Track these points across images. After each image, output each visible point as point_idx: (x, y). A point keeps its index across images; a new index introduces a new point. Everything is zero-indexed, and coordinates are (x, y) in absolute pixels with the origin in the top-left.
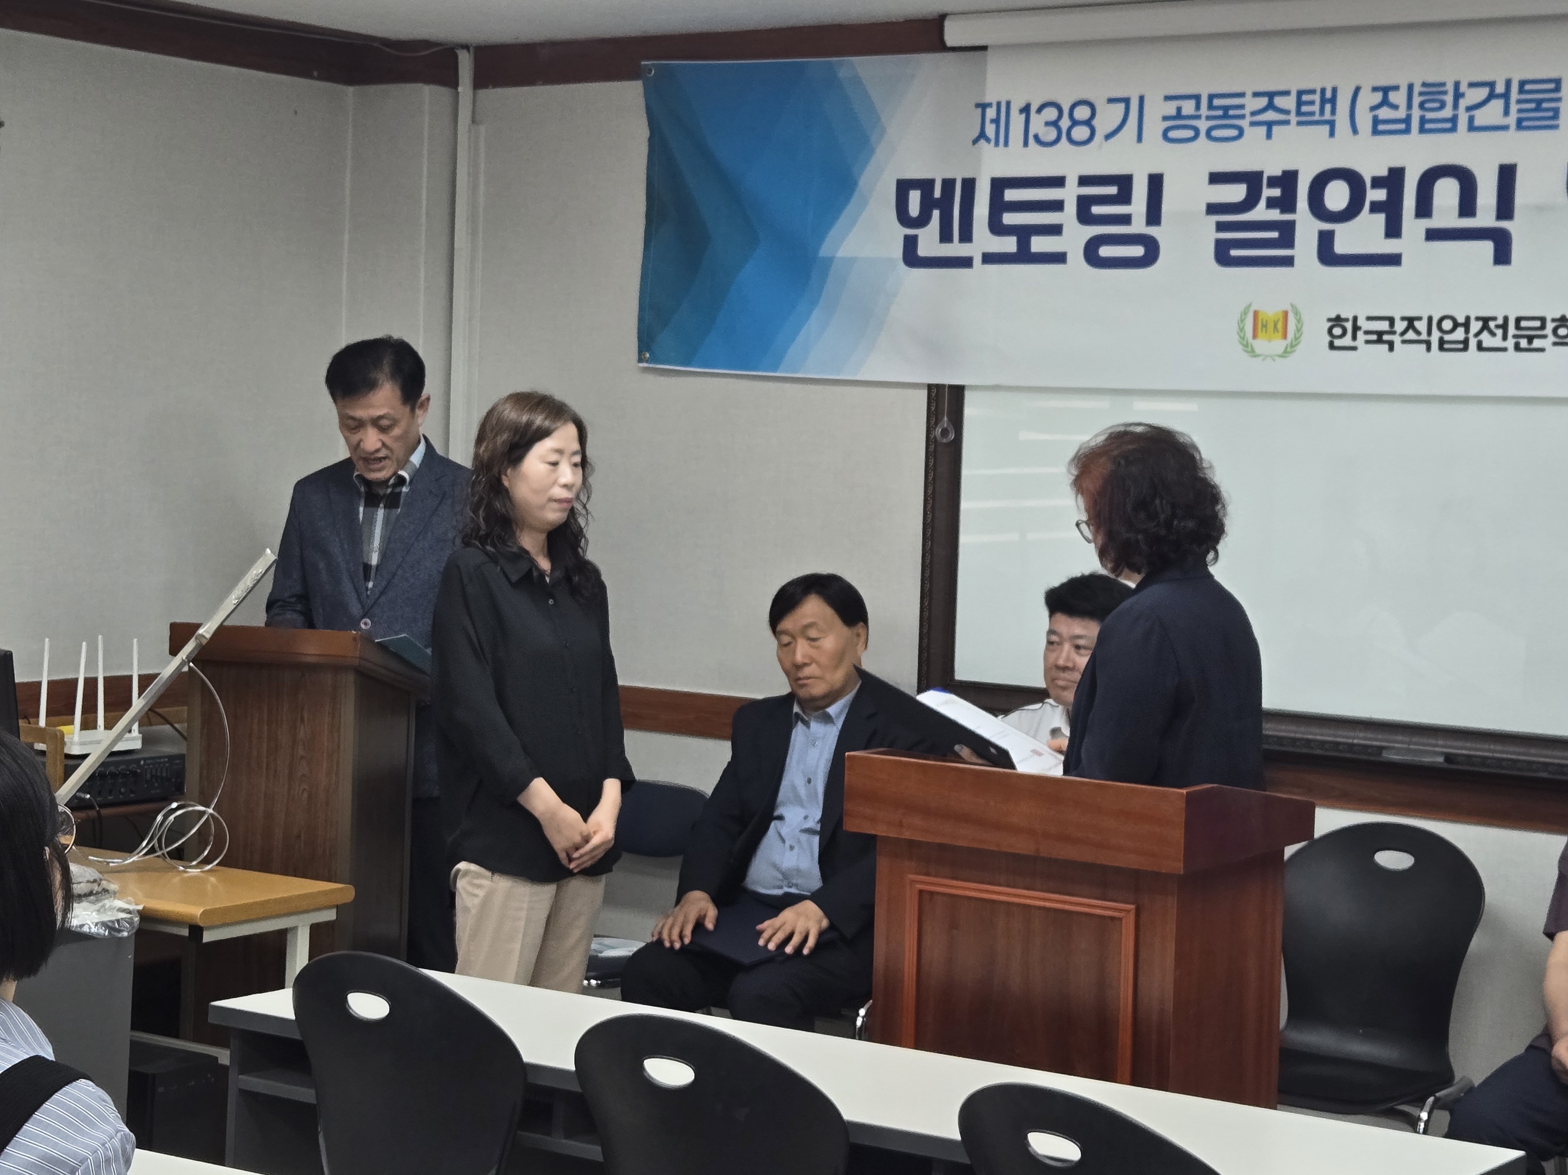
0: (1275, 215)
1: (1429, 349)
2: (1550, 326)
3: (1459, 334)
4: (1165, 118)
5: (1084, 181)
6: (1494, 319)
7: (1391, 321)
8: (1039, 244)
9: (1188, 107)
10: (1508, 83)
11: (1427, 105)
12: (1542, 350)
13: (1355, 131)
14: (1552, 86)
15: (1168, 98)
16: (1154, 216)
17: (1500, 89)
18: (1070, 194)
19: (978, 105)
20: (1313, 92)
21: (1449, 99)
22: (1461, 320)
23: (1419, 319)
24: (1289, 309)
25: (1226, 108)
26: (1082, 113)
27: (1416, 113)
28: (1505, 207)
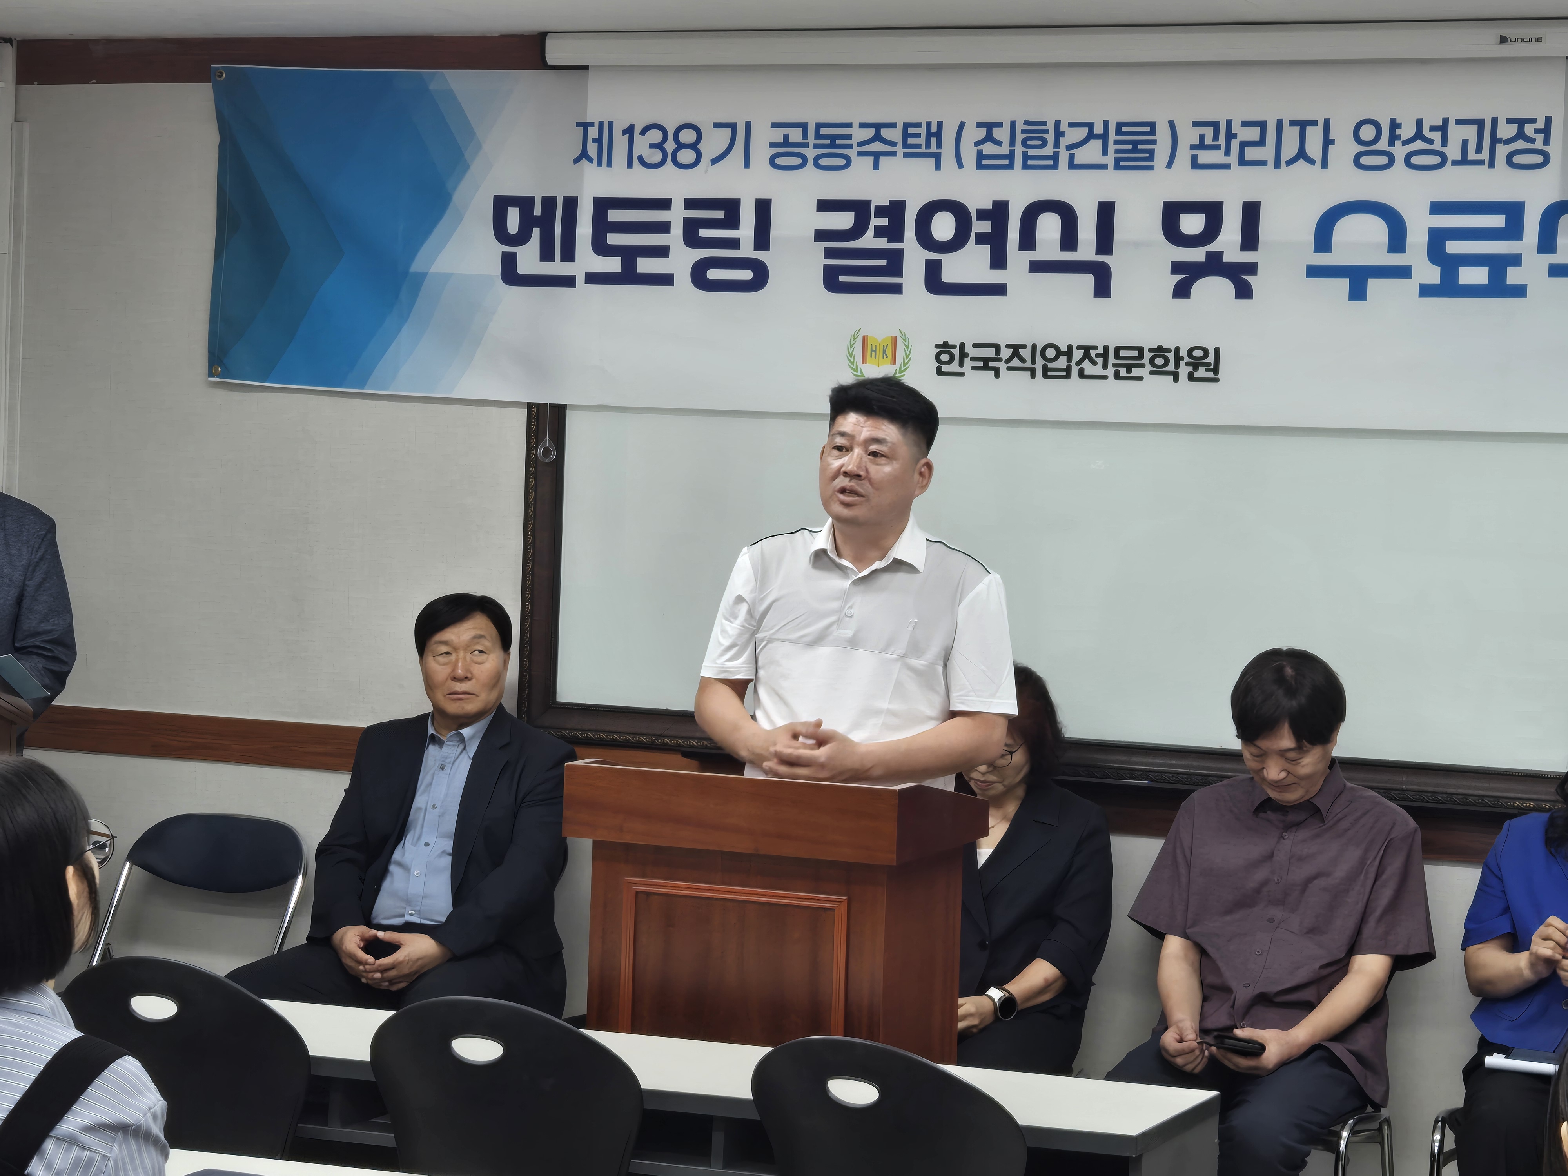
0: (883, 243)
1: (1033, 376)
2: (1147, 355)
3: (1062, 362)
4: (772, 145)
5: (690, 204)
6: (1096, 348)
7: (997, 348)
8: (645, 265)
9: (795, 135)
10: (1106, 124)
11: (1029, 143)
12: (1140, 378)
13: (960, 165)
14: (1148, 129)
15: (774, 125)
16: (762, 240)
17: (1098, 129)
18: (676, 216)
19: (579, 125)
21: (1050, 137)
22: (1064, 348)
23: (1024, 347)
24: (898, 335)
25: (833, 138)
26: (687, 136)
27: (1019, 150)
28: (1105, 243)
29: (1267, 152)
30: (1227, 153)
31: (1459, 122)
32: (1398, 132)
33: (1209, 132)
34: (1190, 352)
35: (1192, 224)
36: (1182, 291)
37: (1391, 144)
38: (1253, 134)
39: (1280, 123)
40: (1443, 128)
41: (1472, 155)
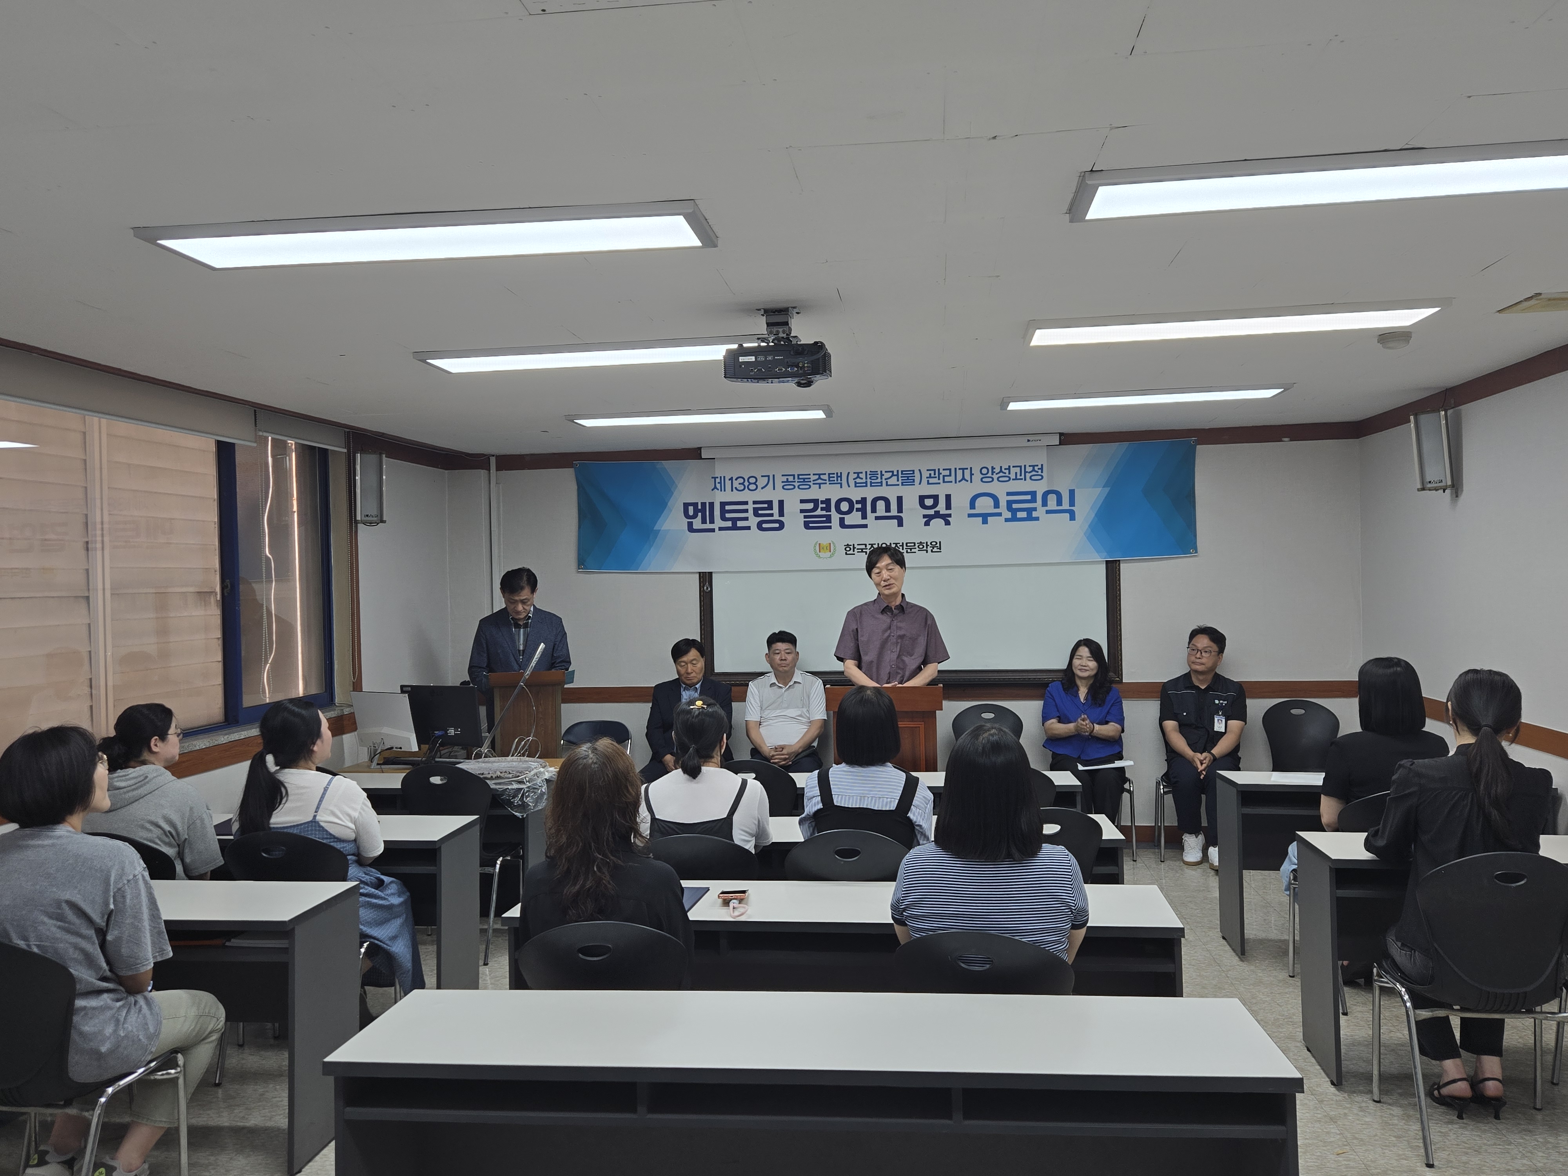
0: (824, 513)
2: (917, 545)
4: (782, 482)
5: (755, 502)
7: (866, 545)
8: (740, 524)
9: (791, 479)
10: (898, 471)
11: (872, 478)
12: (915, 552)
13: (849, 486)
14: (912, 472)
15: (783, 475)
16: (781, 513)
17: (895, 473)
18: (750, 507)
19: (712, 478)
20: (834, 474)
21: (879, 476)
24: (831, 543)
25: (804, 479)
26: (752, 480)
27: (869, 480)
28: (900, 509)
29: (952, 478)
30: (939, 479)
31: (1013, 467)
32: (994, 470)
33: (932, 472)
34: (931, 543)
35: (929, 502)
36: (927, 524)
37: (992, 474)
38: (947, 473)
39: (956, 469)
40: (1009, 469)
41: (1018, 477)
